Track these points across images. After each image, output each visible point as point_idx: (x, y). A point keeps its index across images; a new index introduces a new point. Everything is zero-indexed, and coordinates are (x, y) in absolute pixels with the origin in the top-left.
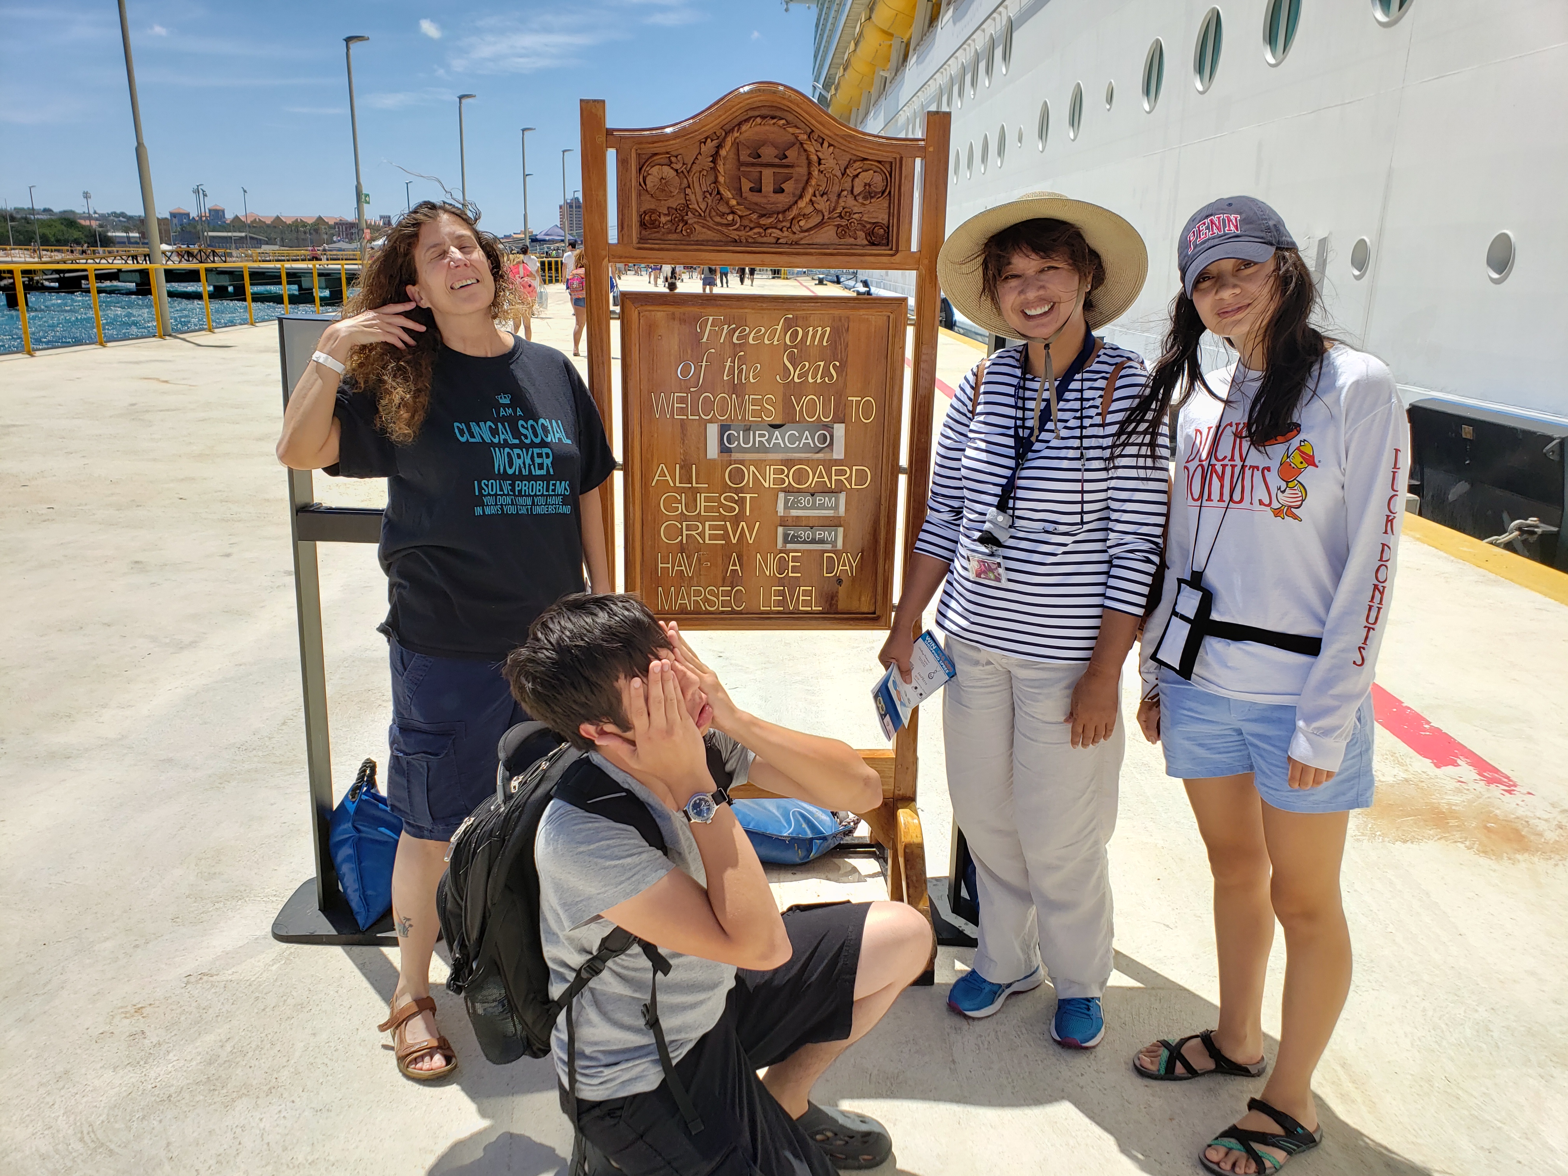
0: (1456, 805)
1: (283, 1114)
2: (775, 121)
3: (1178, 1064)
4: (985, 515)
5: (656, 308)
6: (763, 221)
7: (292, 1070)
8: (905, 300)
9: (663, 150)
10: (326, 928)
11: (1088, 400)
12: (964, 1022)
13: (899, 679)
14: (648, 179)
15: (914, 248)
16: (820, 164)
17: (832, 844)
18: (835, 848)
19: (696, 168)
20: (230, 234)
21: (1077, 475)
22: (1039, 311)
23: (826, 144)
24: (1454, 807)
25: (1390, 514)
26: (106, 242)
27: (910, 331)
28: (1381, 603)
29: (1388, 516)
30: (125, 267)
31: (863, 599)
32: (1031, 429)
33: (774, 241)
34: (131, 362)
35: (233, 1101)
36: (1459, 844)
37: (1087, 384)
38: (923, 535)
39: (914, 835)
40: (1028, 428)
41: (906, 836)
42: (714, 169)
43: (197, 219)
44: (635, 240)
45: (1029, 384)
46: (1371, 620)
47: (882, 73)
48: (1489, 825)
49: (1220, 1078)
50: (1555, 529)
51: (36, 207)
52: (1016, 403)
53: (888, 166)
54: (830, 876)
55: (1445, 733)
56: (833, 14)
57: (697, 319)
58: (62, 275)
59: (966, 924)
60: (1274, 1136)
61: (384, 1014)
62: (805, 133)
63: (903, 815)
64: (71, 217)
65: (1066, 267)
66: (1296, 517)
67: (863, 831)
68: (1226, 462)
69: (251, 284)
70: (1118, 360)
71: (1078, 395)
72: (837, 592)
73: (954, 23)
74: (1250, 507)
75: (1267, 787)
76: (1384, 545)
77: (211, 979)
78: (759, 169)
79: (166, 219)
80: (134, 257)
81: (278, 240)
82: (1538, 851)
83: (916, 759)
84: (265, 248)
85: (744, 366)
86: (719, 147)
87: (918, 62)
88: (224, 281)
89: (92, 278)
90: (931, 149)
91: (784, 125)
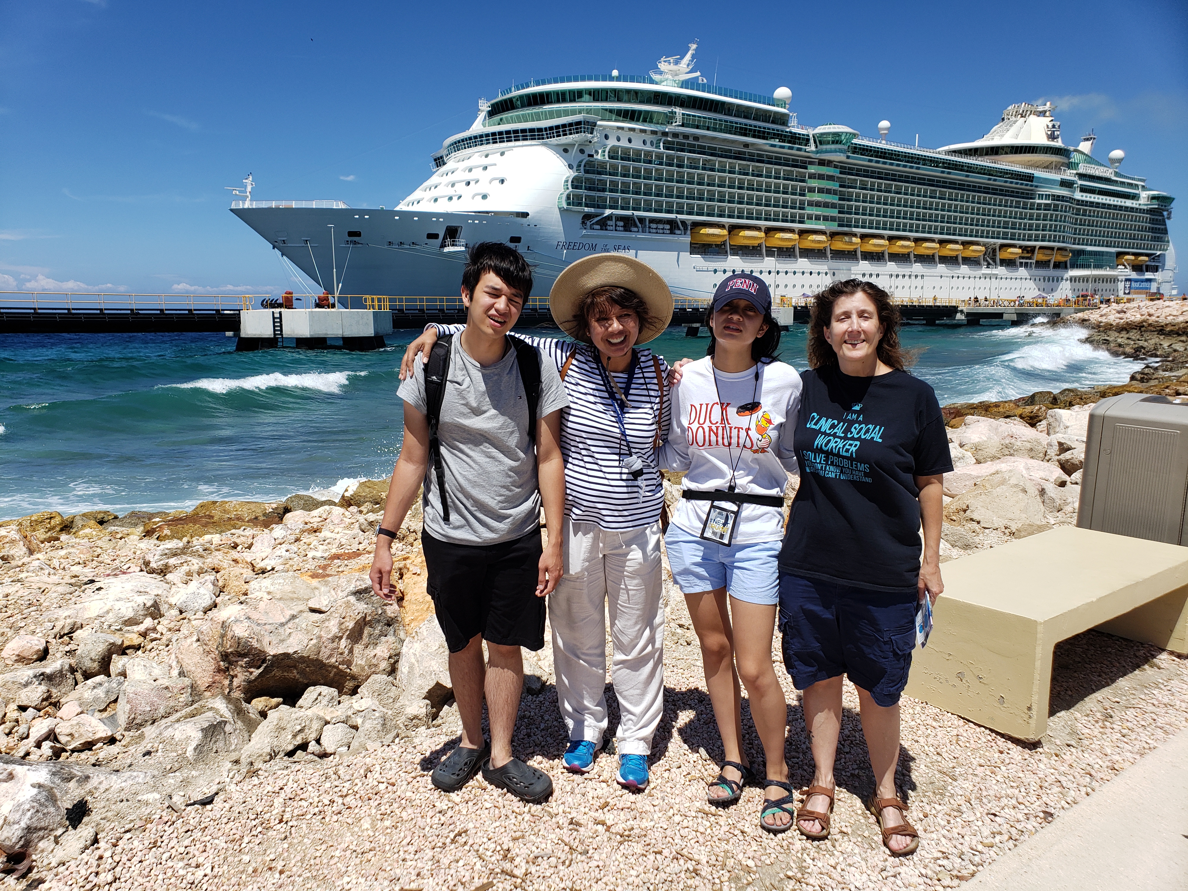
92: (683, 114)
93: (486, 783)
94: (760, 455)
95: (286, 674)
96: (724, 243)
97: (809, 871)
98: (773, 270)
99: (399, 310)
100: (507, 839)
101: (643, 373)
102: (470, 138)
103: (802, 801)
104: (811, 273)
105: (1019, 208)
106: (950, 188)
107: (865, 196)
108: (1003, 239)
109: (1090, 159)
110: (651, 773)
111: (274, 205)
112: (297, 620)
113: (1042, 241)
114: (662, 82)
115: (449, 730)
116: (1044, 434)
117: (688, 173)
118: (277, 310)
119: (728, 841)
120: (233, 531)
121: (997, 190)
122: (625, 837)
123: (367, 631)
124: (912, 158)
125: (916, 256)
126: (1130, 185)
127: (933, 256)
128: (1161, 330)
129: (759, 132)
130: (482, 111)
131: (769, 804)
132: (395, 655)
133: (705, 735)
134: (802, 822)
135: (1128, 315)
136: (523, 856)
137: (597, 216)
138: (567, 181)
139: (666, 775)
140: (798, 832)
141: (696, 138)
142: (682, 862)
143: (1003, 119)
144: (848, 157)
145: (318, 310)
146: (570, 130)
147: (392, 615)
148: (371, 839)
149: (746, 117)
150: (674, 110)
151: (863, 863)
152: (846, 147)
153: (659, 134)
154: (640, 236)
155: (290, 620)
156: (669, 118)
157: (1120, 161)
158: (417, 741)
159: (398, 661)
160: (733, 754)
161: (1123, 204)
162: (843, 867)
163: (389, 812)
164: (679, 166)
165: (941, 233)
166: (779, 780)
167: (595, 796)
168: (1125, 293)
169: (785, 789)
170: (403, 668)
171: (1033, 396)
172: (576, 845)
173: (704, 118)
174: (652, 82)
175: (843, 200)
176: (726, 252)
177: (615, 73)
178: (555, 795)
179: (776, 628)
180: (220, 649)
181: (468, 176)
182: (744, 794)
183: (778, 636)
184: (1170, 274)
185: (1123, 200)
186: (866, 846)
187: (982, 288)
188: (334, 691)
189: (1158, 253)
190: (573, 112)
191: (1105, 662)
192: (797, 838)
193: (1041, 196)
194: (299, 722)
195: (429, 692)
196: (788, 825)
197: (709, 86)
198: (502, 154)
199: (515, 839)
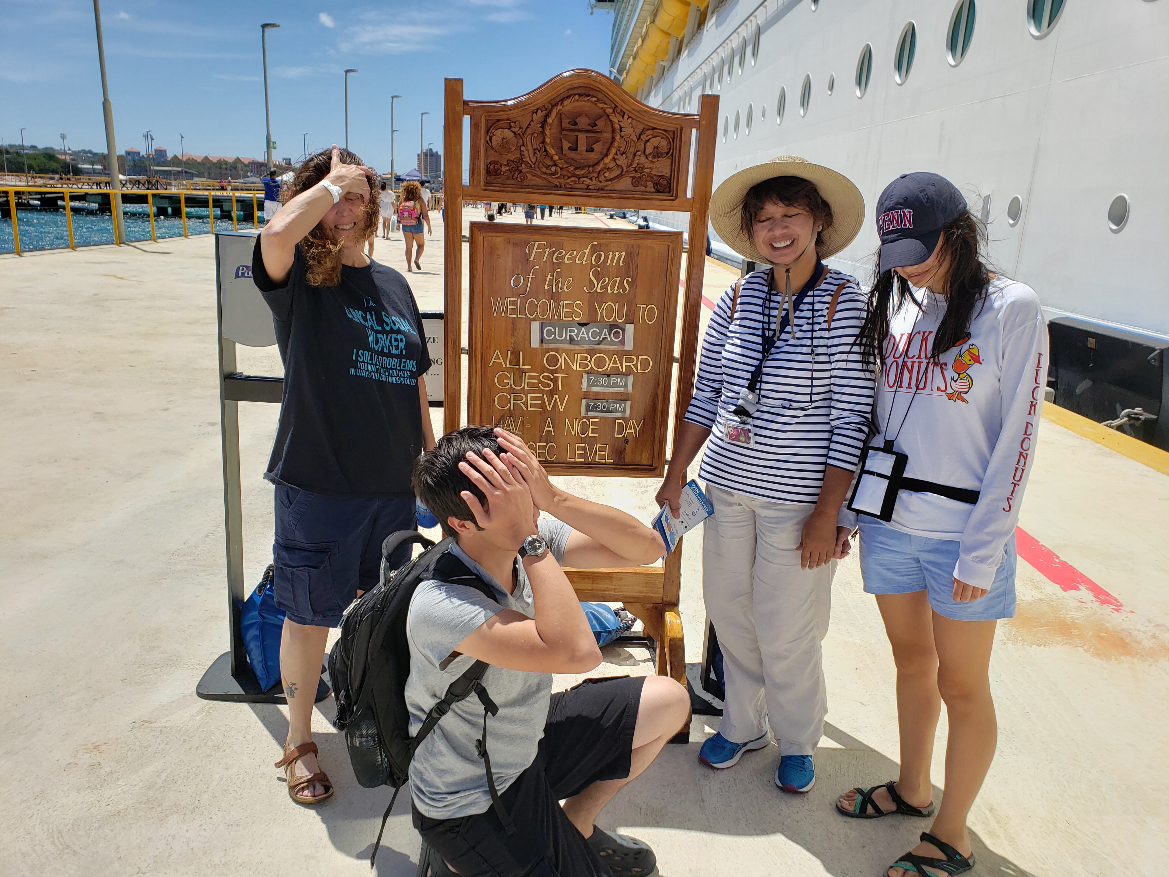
0: (1077, 619)
1: (204, 827)
2: (589, 98)
3: (869, 806)
4: (739, 393)
5: (497, 234)
6: (577, 172)
7: (211, 794)
8: (681, 233)
9: (505, 117)
10: (238, 690)
11: (818, 311)
12: (711, 772)
13: (670, 515)
14: (493, 138)
15: (689, 195)
16: (621, 131)
17: (615, 636)
18: (617, 640)
19: (529, 131)
20: (170, 169)
21: (809, 366)
22: (783, 244)
23: (626, 117)
24: (1076, 621)
25: (1033, 400)
26: (77, 172)
27: (684, 257)
28: (1024, 466)
29: (1032, 402)
30: (91, 191)
31: (644, 454)
32: (774, 330)
33: (586, 187)
34: (96, 263)
35: (167, 816)
36: (1079, 648)
37: (817, 299)
38: (691, 408)
39: (677, 631)
40: (772, 330)
41: (670, 633)
42: (543, 133)
43: (146, 156)
44: (482, 183)
45: (773, 298)
46: (1017, 478)
47: (661, 63)
48: (1101, 634)
49: (900, 817)
50: (1155, 417)
51: (25, 144)
52: (763, 311)
53: (671, 134)
54: (613, 660)
55: (1070, 566)
56: (626, 18)
57: (526, 243)
58: (43, 196)
59: (714, 699)
60: (939, 861)
61: (279, 754)
62: (611, 108)
63: (669, 616)
64: (51, 152)
65: (805, 213)
66: (964, 400)
67: (638, 627)
68: (914, 359)
69: (186, 207)
70: (841, 282)
71: (811, 307)
72: (625, 449)
73: (717, 27)
74: (931, 392)
75: (937, 600)
76: (1027, 423)
77: (150, 725)
78: (576, 133)
79: (122, 156)
80: (98, 184)
81: (206, 174)
82: (1137, 655)
83: (680, 575)
84: (196, 180)
85: (560, 280)
86: (547, 116)
87: (689, 55)
88: (165, 204)
89: (67, 198)
90: (704, 122)
91: (595, 101)
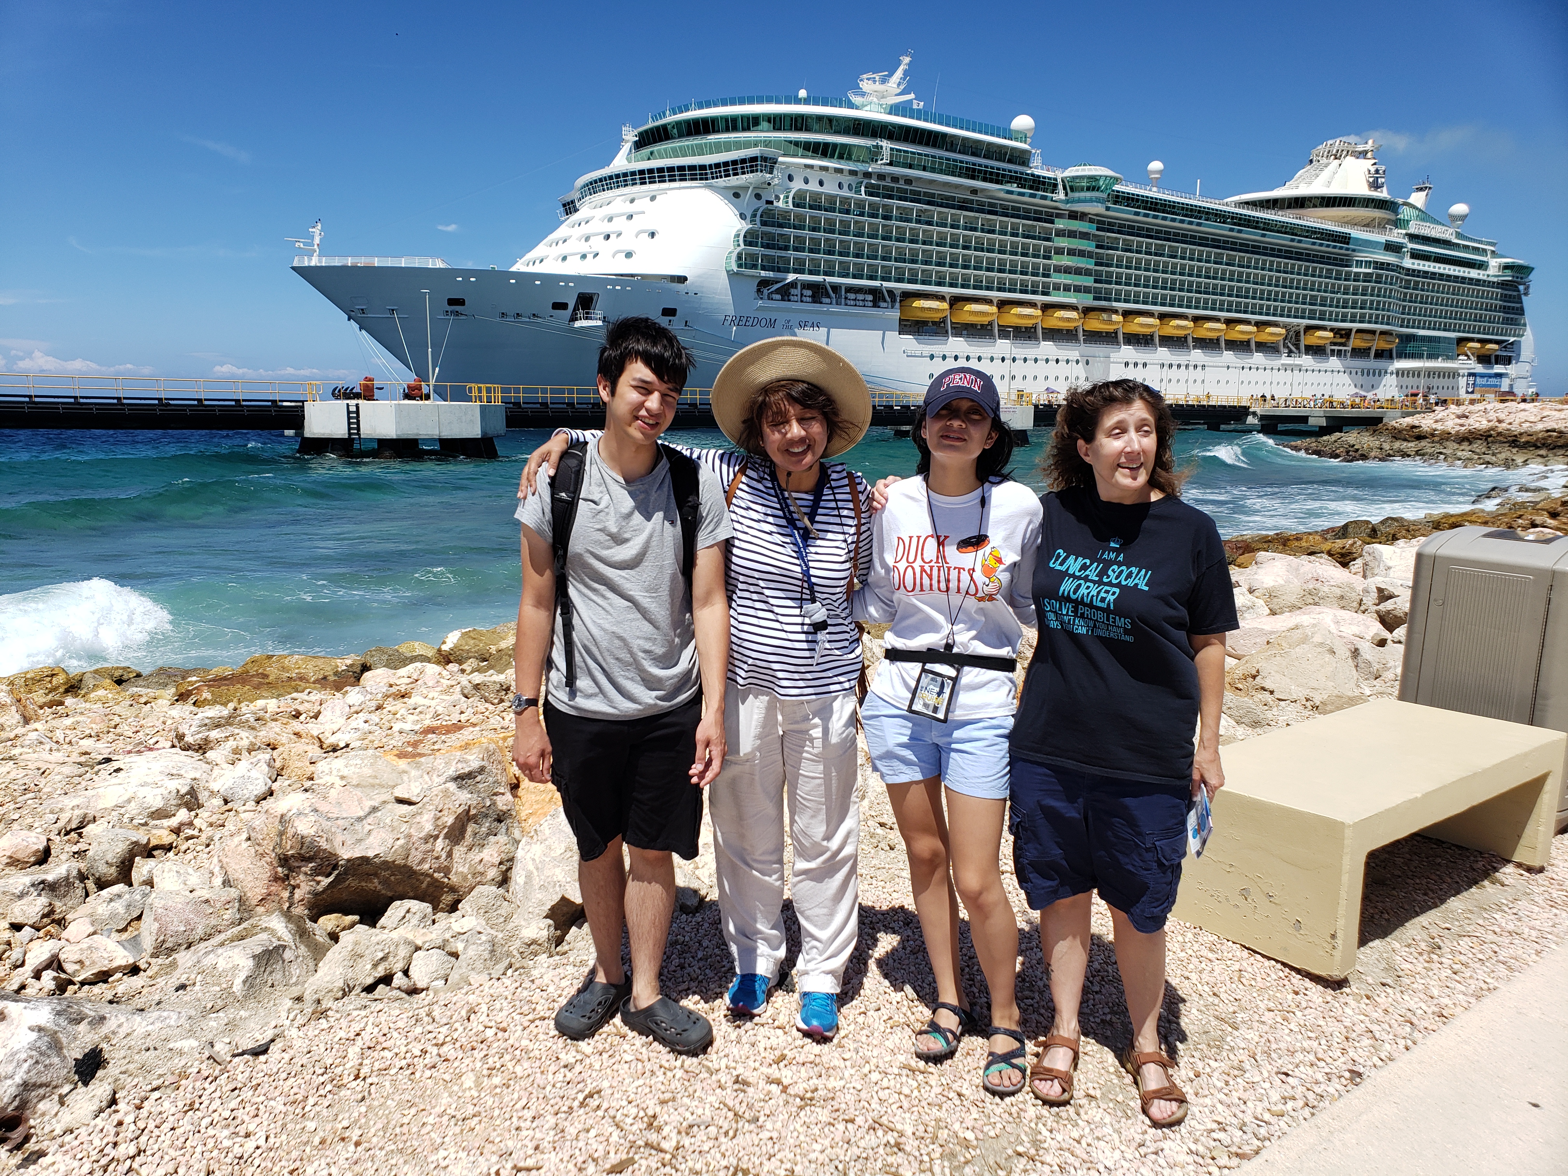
92: (892, 149)
93: (625, 1029)
94: (987, 604)
95: (364, 884)
96: (944, 319)
97: (1046, 1145)
98: (1007, 356)
99: (514, 404)
100: (652, 1102)
101: (834, 494)
102: (611, 177)
103: (1037, 1055)
104: (1057, 361)
105: (1330, 278)
106: (1240, 251)
107: (1129, 260)
108: (1310, 318)
109: (1424, 216)
110: (841, 1018)
111: (349, 262)
112: (379, 814)
113: (1360, 322)
114: (864, 106)
115: (579, 959)
116: (1359, 577)
117: (898, 227)
118: (353, 402)
119: (940, 1107)
120: (294, 695)
121: (1302, 254)
122: (807, 1101)
123: (471, 828)
124: (1191, 210)
125: (1195, 340)
126: (1476, 250)
127: (1218, 340)
128: (1514, 441)
129: (991, 173)
130: (627, 142)
131: (994, 1059)
132: (508, 861)
133: (913, 968)
134: (1037, 1082)
135: (1471, 421)
136: (674, 1124)
137: (777, 282)
138: (738, 236)
139: (861, 1019)
140: (1031, 1095)
141: (909, 181)
142: (880, 1133)
143: (1311, 161)
144: (1108, 209)
145: (407, 402)
146: (743, 168)
147: (505, 808)
148: (475, 1101)
149: (974, 154)
150: (880, 143)
151: (1115, 1136)
152: (1105, 196)
153: (860, 175)
154: (834, 309)
155: (369, 813)
156: (874, 155)
157: (1463, 218)
158: (535, 973)
159: (510, 868)
160: (949, 994)
161: (1466, 275)
162: (1089, 1140)
163: (498, 1066)
164: (885, 218)
165: (1228, 311)
166: (1007, 1027)
167: (768, 1046)
168: (1467, 392)
169: (1016, 1039)
170: (518, 877)
171: (1346, 527)
172: (742, 1110)
173: (919, 154)
174: (851, 105)
175: (1101, 264)
176: (947, 332)
177: (803, 93)
178: (716, 1044)
179: (1006, 828)
180: (277, 850)
181: (608, 228)
182: (962, 1045)
183: (1007, 842)
184: (1527, 367)
185: (1467, 270)
186: (1120, 1114)
187: (1282, 383)
188: (427, 907)
189: (1512, 339)
190: (747, 145)
191: (1433, 877)
192: (1030, 1103)
193: (1359, 264)
194: (381, 947)
195: (553, 909)
196: (1019, 1086)
197: (926, 113)
198: (653, 198)
199: (663, 1102)
